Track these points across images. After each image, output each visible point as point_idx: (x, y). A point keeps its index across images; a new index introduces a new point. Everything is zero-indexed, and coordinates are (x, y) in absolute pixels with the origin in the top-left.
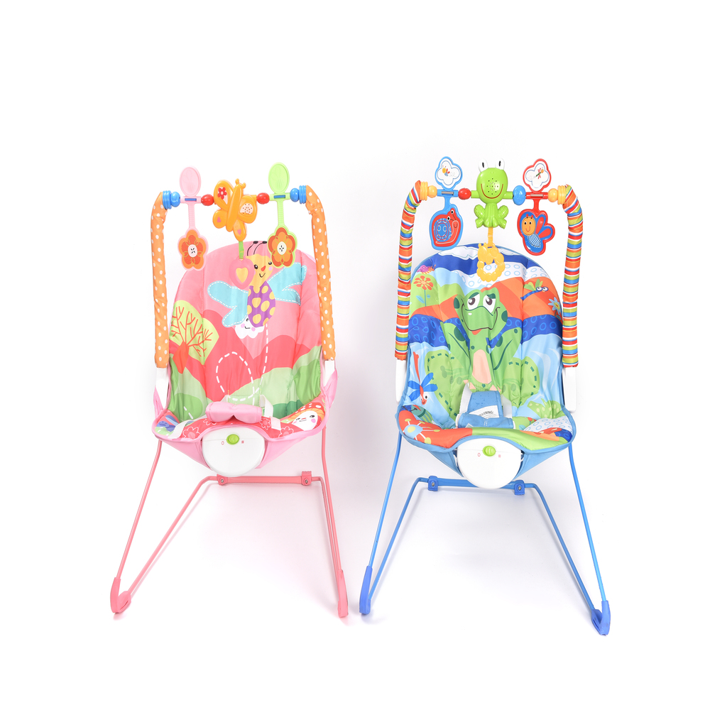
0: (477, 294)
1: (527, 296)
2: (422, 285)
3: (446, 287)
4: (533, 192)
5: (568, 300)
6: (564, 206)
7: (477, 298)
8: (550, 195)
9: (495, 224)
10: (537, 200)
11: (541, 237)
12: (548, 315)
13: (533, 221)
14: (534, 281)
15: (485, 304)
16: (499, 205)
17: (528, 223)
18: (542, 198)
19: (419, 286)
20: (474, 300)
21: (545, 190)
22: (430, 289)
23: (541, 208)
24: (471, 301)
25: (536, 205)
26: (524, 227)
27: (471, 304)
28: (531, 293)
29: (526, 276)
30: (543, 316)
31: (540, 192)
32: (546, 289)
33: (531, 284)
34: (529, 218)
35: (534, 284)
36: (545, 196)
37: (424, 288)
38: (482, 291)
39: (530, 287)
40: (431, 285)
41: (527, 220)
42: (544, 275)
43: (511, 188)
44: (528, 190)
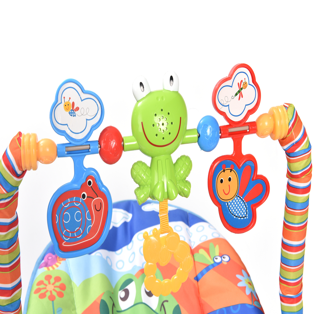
0: (129, 281)
1: (202, 274)
2: (48, 294)
3: (86, 283)
4: (232, 124)
5: (290, 291)
6: (283, 142)
7: (131, 287)
8: (260, 126)
9: (173, 192)
10: (237, 138)
11: (247, 200)
12: (243, 305)
13: (233, 175)
14: (205, 246)
15: (145, 298)
16: (175, 157)
17: (226, 180)
18: (245, 132)
19: (42, 296)
20: (127, 292)
21: (252, 118)
22: (61, 295)
23: (245, 151)
24: (122, 294)
25: (238, 146)
26: (220, 188)
27: (124, 299)
28: (208, 268)
29: (192, 239)
30: (235, 307)
31: (242, 123)
32: (227, 259)
33: (202, 251)
34: (228, 172)
35: (207, 250)
36: (253, 128)
37: (52, 298)
38: (137, 275)
39: (203, 257)
40: (63, 287)
41: (224, 175)
42: (216, 236)
43: (192, 123)
44: (222, 122)
